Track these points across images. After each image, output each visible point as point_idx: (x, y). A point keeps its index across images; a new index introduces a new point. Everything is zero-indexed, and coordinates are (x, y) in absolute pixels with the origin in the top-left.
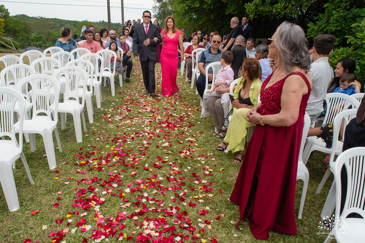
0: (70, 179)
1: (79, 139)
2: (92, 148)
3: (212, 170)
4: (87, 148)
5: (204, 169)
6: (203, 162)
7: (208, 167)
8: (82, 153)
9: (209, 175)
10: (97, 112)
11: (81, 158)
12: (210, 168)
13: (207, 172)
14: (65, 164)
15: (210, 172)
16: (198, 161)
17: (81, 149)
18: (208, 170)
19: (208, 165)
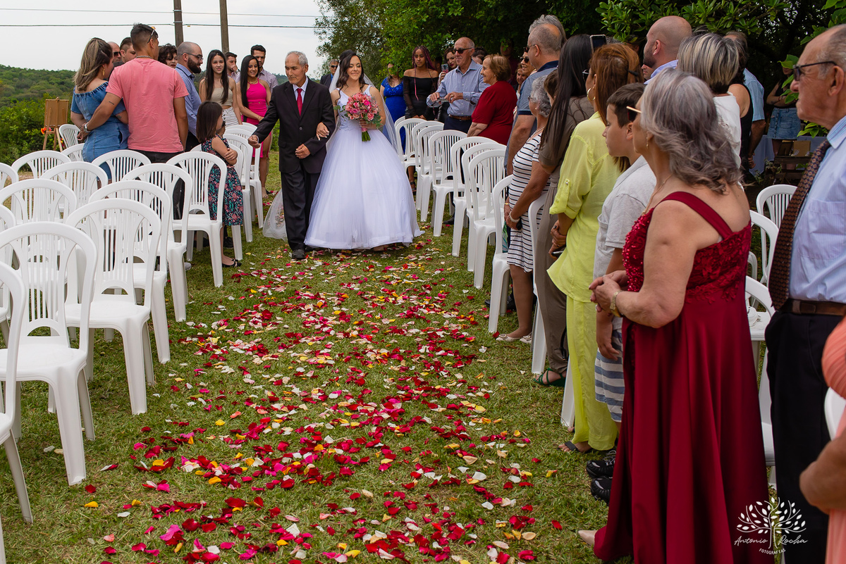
0: (131, 506)
1: (139, 405)
2: (177, 428)
3: (528, 474)
4: (165, 428)
5: (506, 471)
6: (502, 454)
7: (516, 466)
8: (152, 440)
9: (522, 485)
10: (178, 334)
11: (152, 453)
12: (523, 468)
13: (516, 479)
14: (110, 469)
15: (524, 477)
16: (489, 450)
17: (146, 430)
18: (517, 474)
19: (518, 460)
